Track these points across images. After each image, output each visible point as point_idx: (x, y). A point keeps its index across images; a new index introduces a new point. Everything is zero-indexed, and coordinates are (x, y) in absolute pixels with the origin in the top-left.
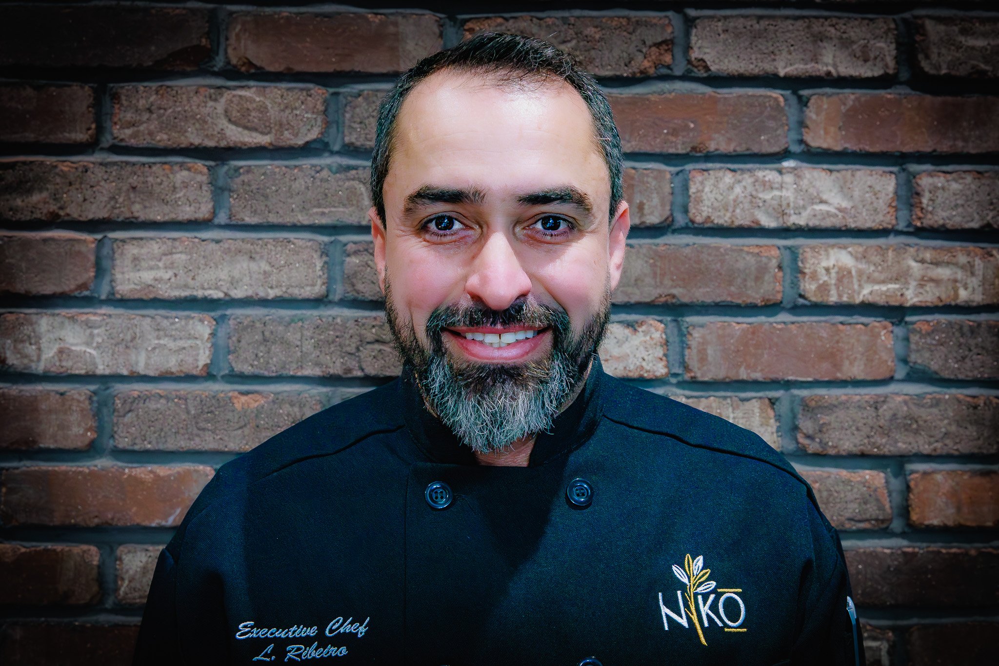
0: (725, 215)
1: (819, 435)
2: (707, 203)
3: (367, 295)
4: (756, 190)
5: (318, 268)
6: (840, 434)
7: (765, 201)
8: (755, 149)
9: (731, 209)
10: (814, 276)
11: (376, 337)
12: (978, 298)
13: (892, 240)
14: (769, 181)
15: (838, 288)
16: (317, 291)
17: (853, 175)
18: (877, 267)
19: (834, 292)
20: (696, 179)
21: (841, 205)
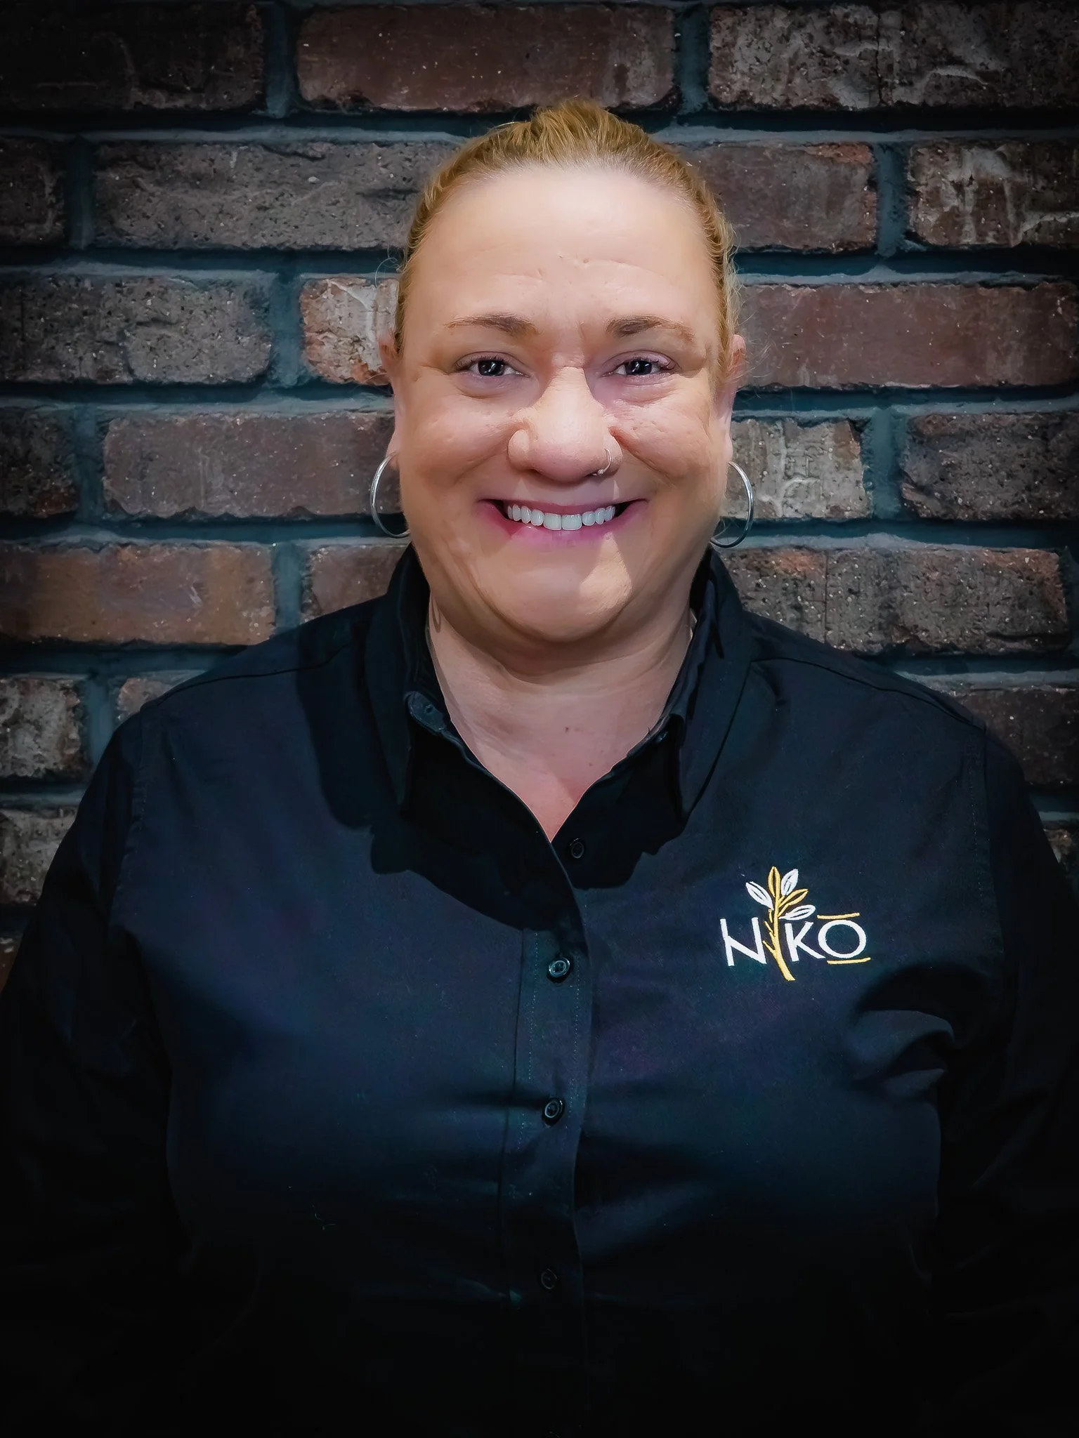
0: (773, 88)
1: (940, 486)
2: (740, 65)
3: (135, 238)
4: (832, 42)
5: (48, 190)
6: (977, 484)
7: (847, 62)
9: (784, 78)
10: (935, 198)
11: (154, 315)
14: (856, 24)
15: (978, 221)
16: (48, 231)
17: (1010, 11)
18: (1050, 181)
19: (969, 227)
20: (721, 23)
21: (987, 68)
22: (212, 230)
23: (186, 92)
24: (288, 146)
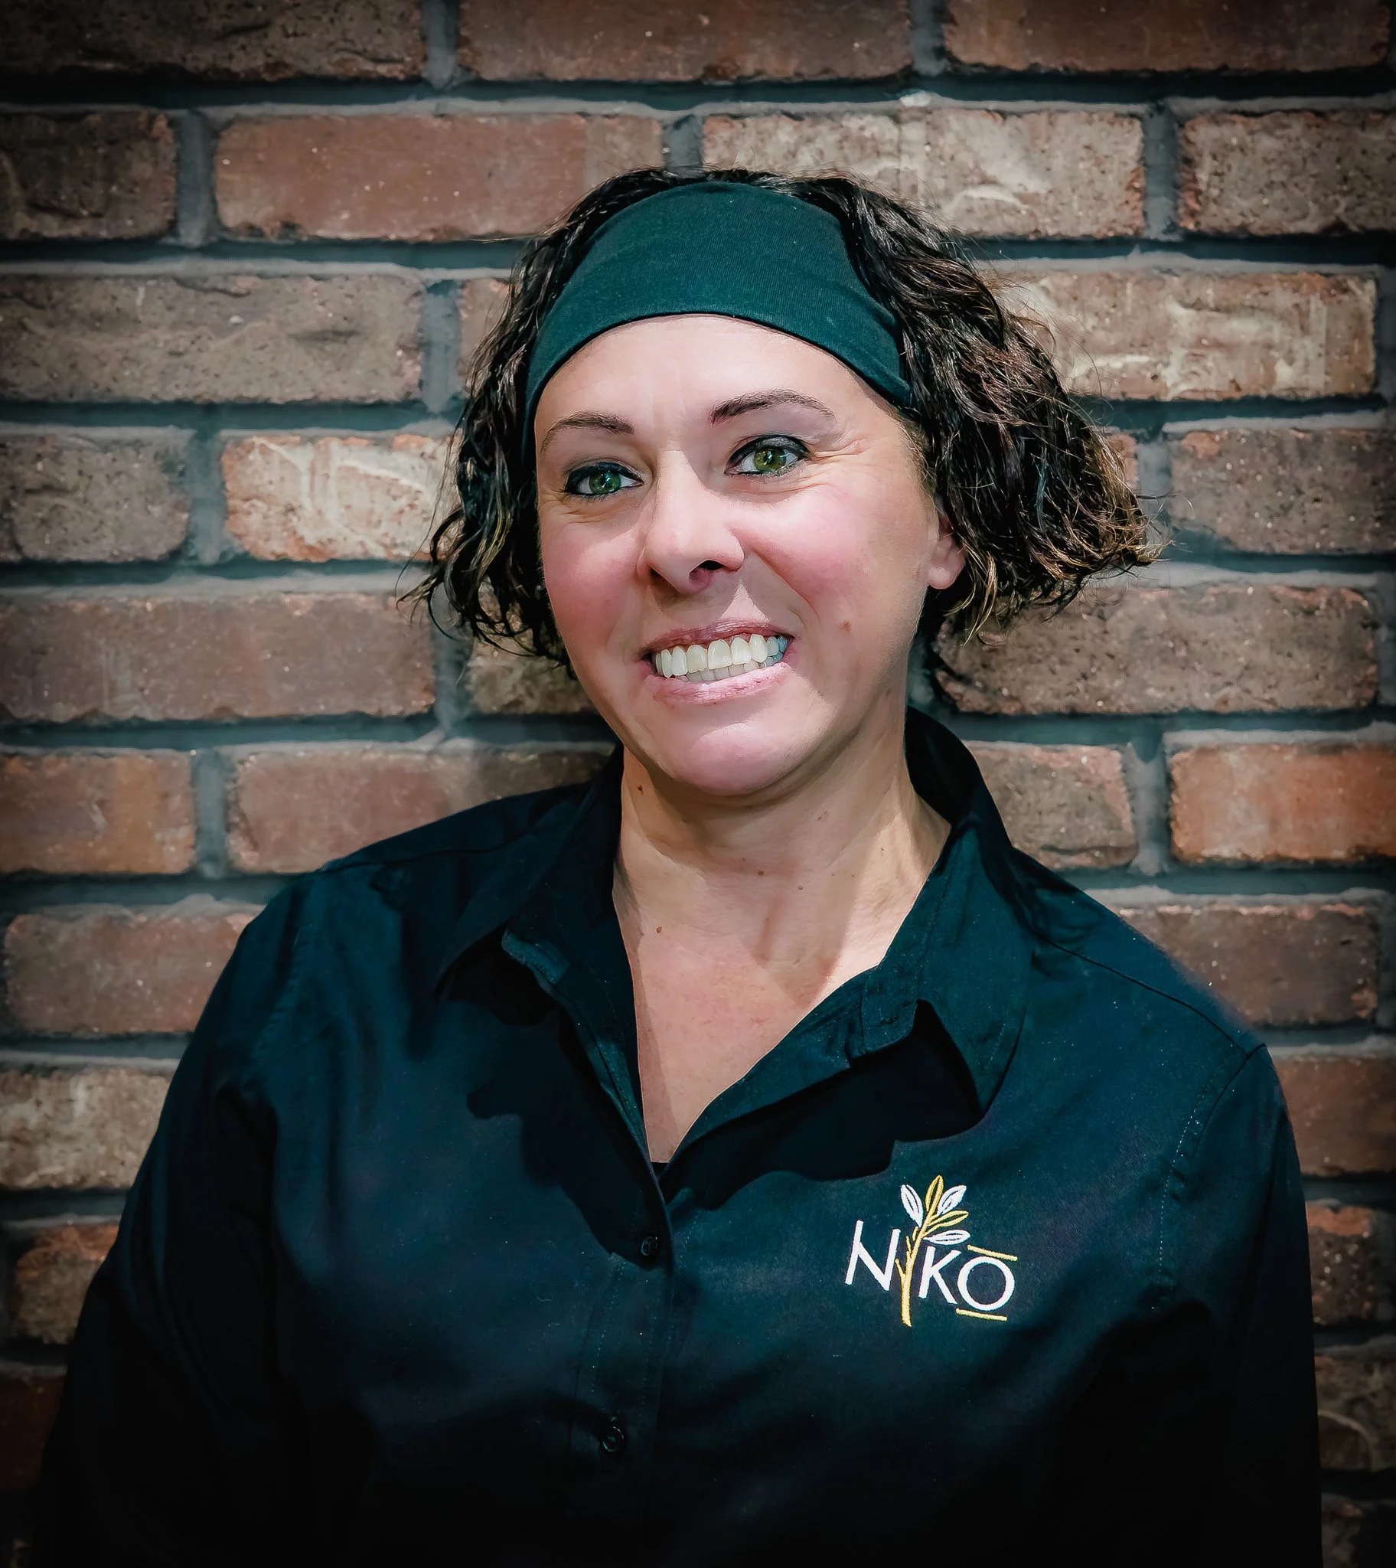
1: (981, 674)
3: (22, 390)
4: (846, 159)
6: (1025, 671)
8: (842, 70)
11: (46, 481)
12: (1317, 382)
13: (1137, 260)
14: (873, 138)
17: (1051, 124)
18: (1101, 319)
20: (716, 137)
21: (1026, 189)
22: (115, 380)
23: (81, 217)
24: (205, 280)
